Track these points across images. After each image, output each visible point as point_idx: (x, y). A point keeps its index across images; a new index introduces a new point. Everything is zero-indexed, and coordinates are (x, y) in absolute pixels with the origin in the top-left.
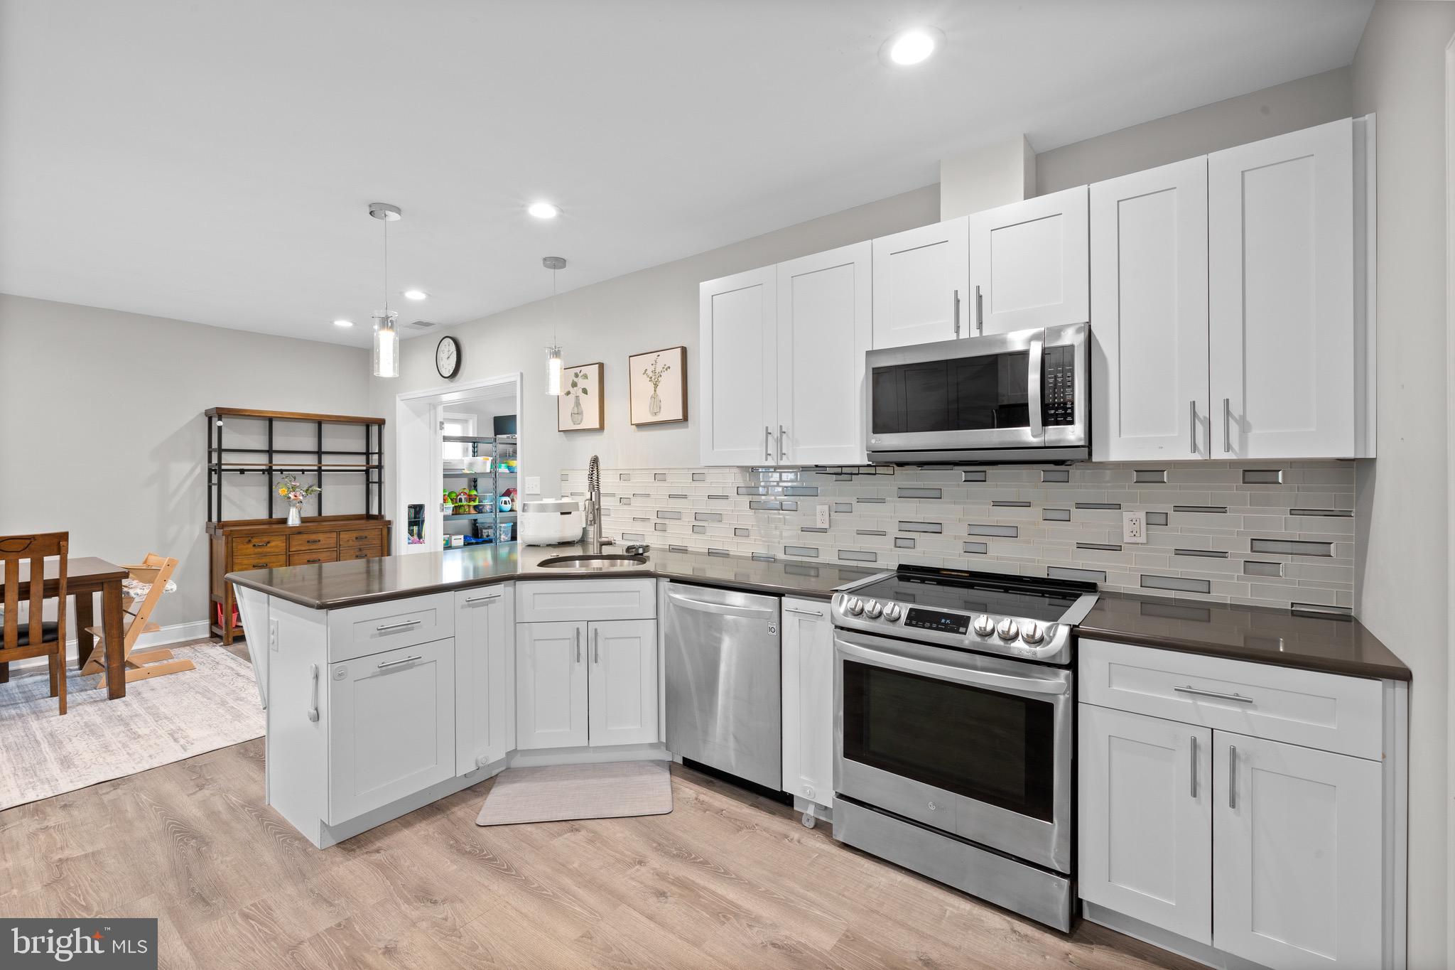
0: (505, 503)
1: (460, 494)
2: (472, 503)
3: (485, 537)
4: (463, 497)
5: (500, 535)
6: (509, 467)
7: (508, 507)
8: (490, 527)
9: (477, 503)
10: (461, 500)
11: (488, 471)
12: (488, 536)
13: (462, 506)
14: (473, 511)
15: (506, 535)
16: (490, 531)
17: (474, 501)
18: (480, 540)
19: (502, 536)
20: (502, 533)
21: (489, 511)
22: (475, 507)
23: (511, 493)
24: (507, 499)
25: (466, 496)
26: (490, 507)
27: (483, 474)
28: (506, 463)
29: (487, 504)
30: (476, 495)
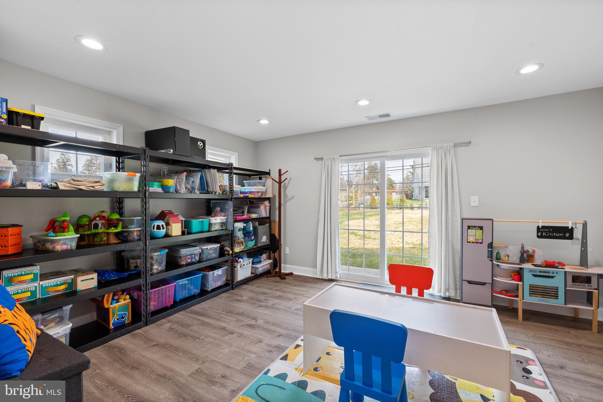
0: (158, 228)
1: (95, 218)
2: (113, 230)
3: (132, 268)
4: (100, 223)
5: (152, 265)
6: (163, 187)
7: (163, 232)
8: (139, 258)
9: (119, 229)
10: (96, 226)
11: (136, 189)
12: (136, 267)
13: (98, 233)
14: (113, 240)
15: (160, 264)
16: (139, 261)
17: (116, 227)
18: (126, 274)
19: (155, 267)
20: (154, 262)
21: (136, 237)
22: (117, 234)
23: (166, 216)
24: (161, 223)
25: (103, 221)
26: (139, 234)
27: (130, 195)
28: (159, 182)
29: (135, 229)
30: (118, 220)
